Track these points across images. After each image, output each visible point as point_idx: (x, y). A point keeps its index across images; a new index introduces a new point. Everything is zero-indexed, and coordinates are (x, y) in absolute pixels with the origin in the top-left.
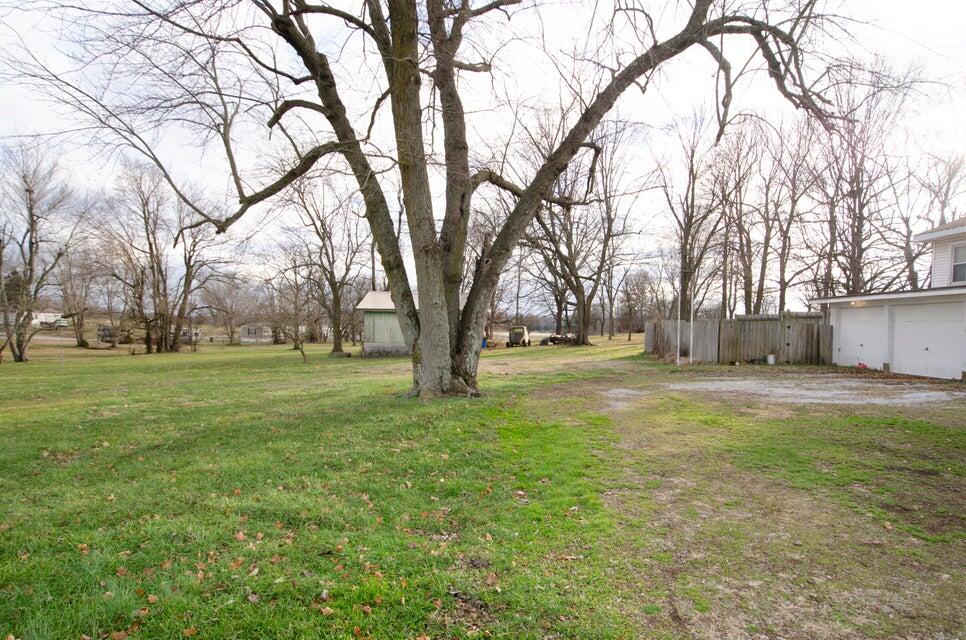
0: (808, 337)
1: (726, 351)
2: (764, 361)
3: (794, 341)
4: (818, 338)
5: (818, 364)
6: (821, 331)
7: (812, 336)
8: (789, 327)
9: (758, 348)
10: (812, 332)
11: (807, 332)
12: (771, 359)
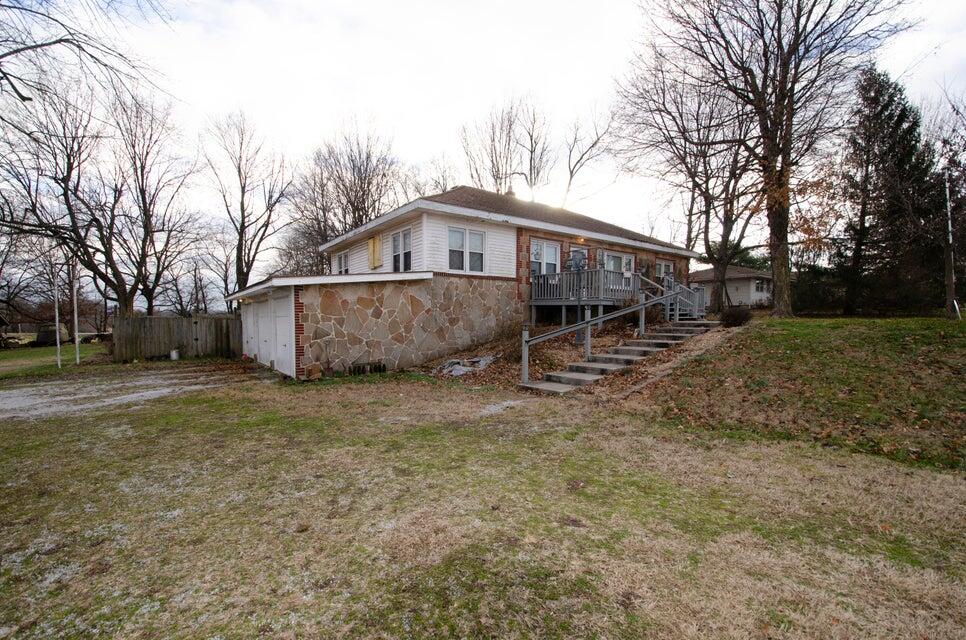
0: (216, 330)
1: (124, 350)
2: (168, 357)
3: (202, 337)
4: (228, 332)
5: (228, 358)
6: (230, 326)
7: (221, 330)
8: (196, 323)
9: (162, 345)
10: (222, 327)
11: (216, 327)
12: (174, 355)
